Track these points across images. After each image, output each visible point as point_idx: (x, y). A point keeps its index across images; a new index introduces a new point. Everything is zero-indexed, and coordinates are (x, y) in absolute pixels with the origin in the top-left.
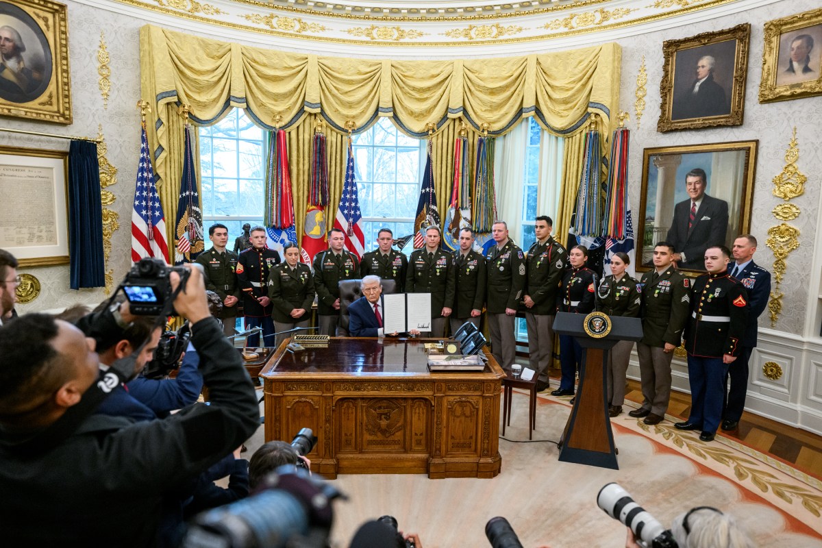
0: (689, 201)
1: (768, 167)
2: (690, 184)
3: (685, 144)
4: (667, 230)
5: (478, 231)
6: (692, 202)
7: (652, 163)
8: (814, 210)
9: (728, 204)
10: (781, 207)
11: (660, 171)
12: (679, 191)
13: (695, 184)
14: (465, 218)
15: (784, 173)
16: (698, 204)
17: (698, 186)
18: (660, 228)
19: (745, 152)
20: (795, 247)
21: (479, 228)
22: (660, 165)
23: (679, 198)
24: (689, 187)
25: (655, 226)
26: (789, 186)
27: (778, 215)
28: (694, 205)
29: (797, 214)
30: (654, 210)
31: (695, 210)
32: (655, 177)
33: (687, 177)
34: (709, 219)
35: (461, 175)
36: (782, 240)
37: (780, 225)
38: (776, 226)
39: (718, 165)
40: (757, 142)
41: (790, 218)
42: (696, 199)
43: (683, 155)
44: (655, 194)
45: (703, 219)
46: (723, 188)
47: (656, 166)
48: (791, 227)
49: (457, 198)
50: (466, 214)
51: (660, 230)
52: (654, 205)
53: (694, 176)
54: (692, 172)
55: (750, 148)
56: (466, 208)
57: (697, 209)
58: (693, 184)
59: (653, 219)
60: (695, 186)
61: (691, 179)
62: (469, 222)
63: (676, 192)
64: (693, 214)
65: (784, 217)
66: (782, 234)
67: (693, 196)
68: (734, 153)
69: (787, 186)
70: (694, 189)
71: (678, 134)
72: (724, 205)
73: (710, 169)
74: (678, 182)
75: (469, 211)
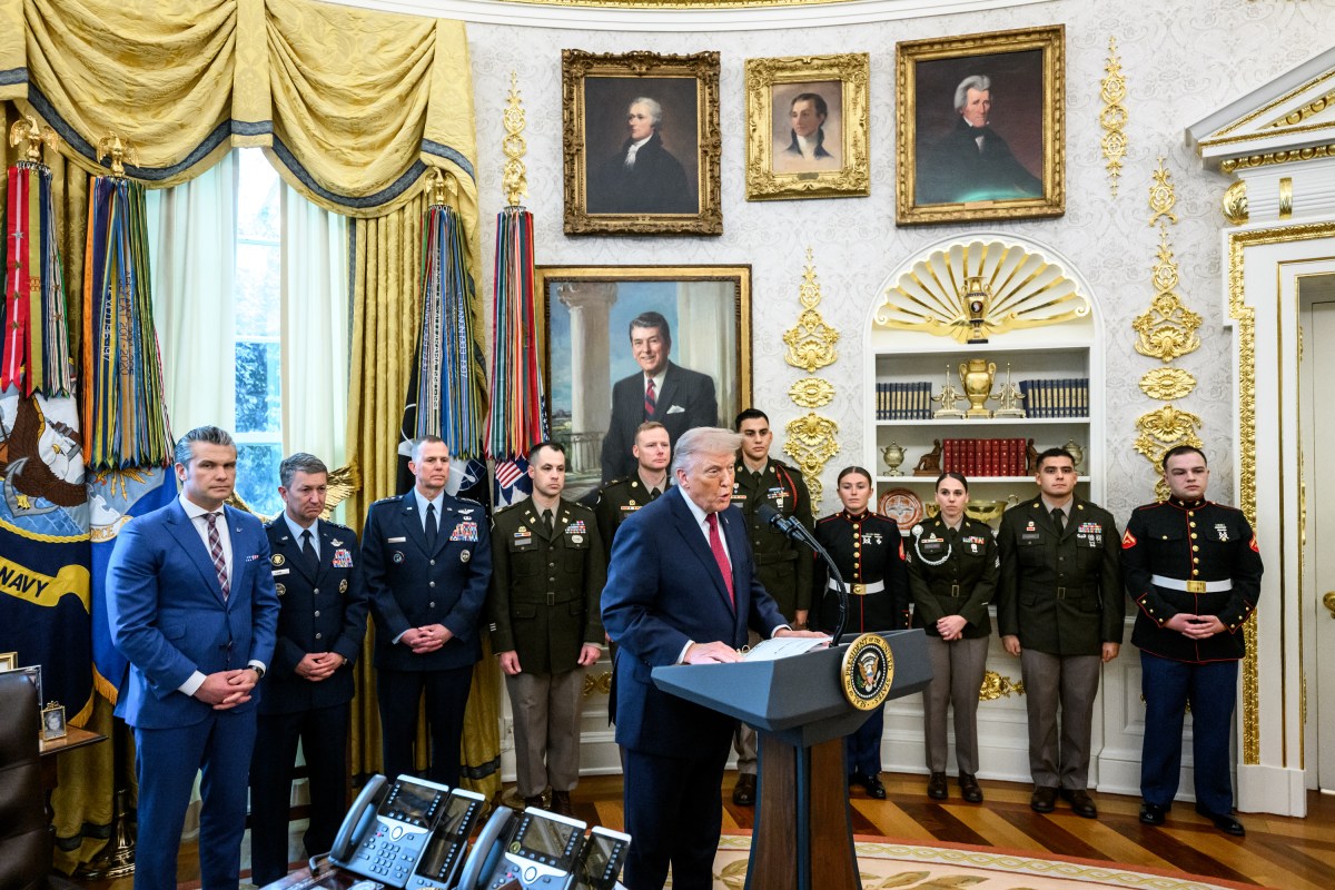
0: (640, 376)
1: (772, 316)
2: (640, 342)
3: (616, 263)
4: (602, 437)
5: (116, 465)
6: (646, 379)
7: (555, 299)
8: (857, 387)
9: (715, 382)
10: (802, 385)
11: (575, 316)
12: (619, 356)
13: (648, 342)
14: (58, 427)
15: (801, 325)
16: (659, 381)
17: (655, 347)
18: (586, 434)
19: (733, 284)
20: (834, 454)
21: (117, 455)
22: (576, 303)
23: (619, 371)
24: (637, 349)
25: (574, 431)
26: (813, 346)
27: (798, 398)
28: (652, 384)
29: (830, 396)
30: (569, 397)
31: (653, 393)
32: (566, 328)
33: (631, 328)
34: (682, 410)
35: (35, 284)
36: (812, 442)
37: (806, 416)
38: (798, 418)
39: (689, 307)
40: (749, 267)
41: (820, 403)
42: (653, 373)
43: (618, 284)
44: (569, 364)
45: (670, 412)
46: (700, 351)
47: (565, 303)
48: (825, 418)
49: (25, 359)
50: (60, 410)
51: (587, 437)
52: (569, 387)
53: (645, 326)
54: (641, 318)
55: (739, 278)
56: (62, 393)
57: (657, 391)
58: (645, 343)
59: (568, 416)
60: (649, 346)
61: (641, 333)
62: (73, 435)
63: (612, 358)
64: (651, 401)
65: (811, 403)
66: (812, 432)
67: (648, 365)
68: (715, 285)
69: (808, 347)
70: (649, 352)
71: (599, 242)
72: (706, 383)
73: (675, 314)
74: (615, 338)
75: (71, 403)
